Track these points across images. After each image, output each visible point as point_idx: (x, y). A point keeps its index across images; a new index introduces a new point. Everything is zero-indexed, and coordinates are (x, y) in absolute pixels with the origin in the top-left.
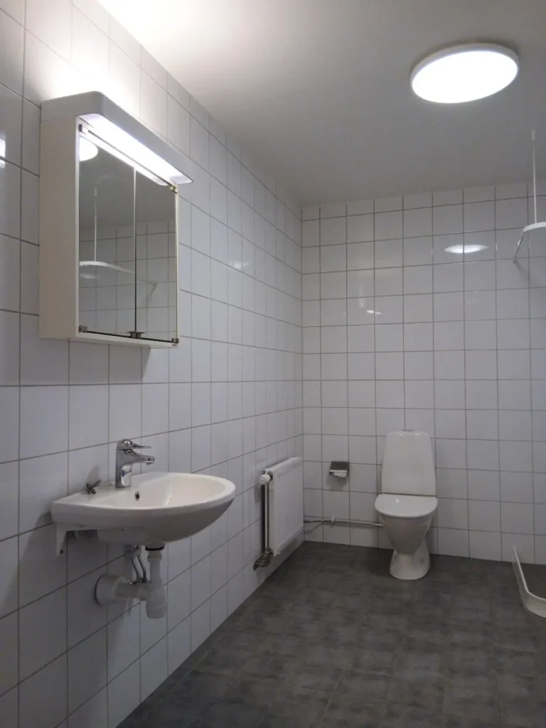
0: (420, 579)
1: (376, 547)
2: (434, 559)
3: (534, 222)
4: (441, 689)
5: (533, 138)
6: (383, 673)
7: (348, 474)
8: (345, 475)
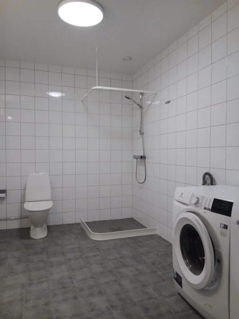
0: (45, 237)
1: (20, 228)
2: (49, 227)
3: (96, 86)
4: (71, 278)
5: (97, 51)
6: (45, 279)
7: (6, 196)
8: (5, 196)
